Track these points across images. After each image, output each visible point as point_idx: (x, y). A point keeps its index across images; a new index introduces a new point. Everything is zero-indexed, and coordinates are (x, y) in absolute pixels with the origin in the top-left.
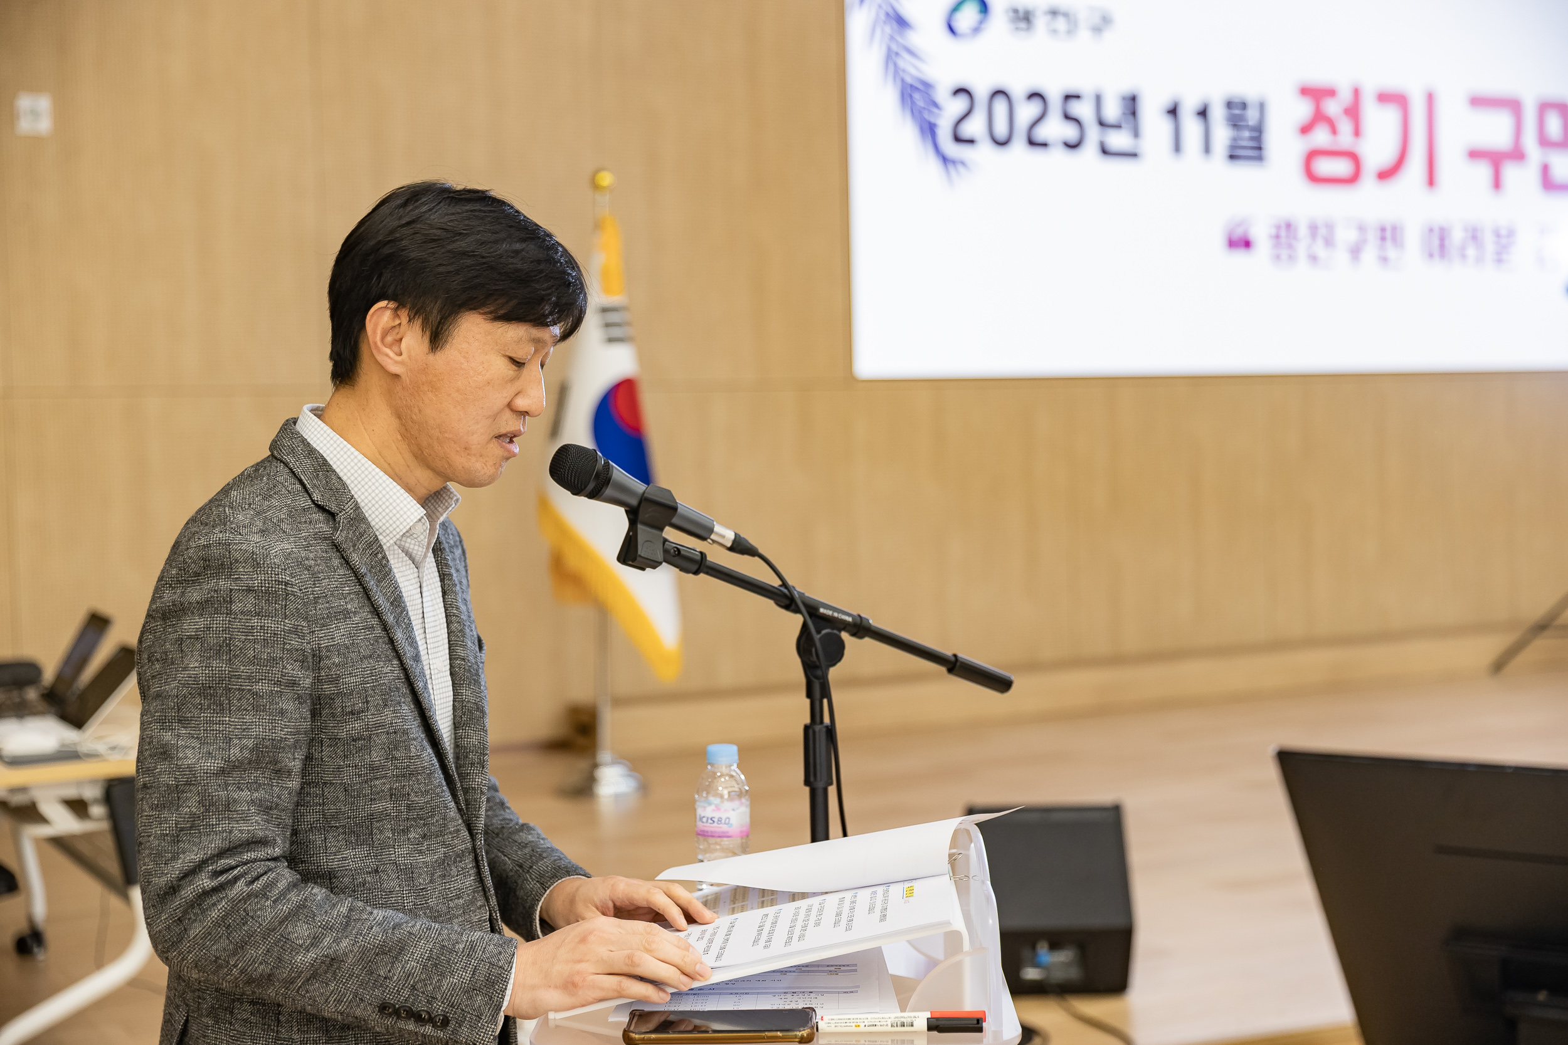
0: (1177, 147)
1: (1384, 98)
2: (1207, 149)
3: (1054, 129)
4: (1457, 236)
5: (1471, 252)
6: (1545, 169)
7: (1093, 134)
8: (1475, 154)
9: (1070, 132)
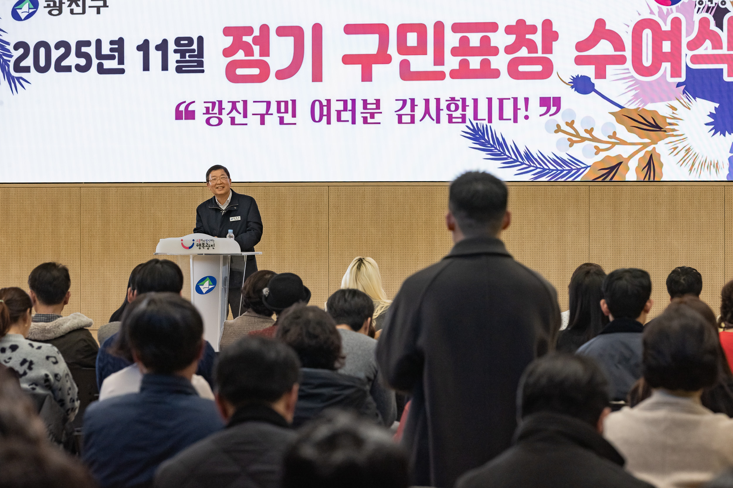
0: (146, 67)
1: (282, 31)
2: (165, 67)
3: (72, 60)
4: (336, 106)
5: (346, 115)
6: (405, 65)
7: (95, 62)
8: (348, 59)
9: (82, 62)
